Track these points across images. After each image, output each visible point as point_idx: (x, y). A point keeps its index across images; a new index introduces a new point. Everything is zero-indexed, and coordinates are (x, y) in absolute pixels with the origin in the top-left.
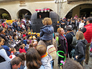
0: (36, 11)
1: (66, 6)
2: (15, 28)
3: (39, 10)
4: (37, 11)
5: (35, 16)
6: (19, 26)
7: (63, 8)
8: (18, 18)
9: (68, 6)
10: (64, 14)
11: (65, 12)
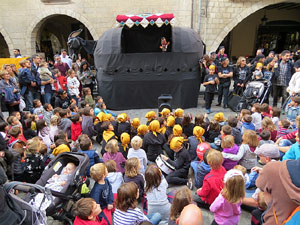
0: (119, 21)
1: (223, 9)
2: (30, 94)
3: (134, 19)
4: (125, 21)
5: (114, 42)
6: (49, 84)
7: (212, 15)
8: (38, 51)
9: (229, 10)
10: (214, 37)
11: (218, 30)
